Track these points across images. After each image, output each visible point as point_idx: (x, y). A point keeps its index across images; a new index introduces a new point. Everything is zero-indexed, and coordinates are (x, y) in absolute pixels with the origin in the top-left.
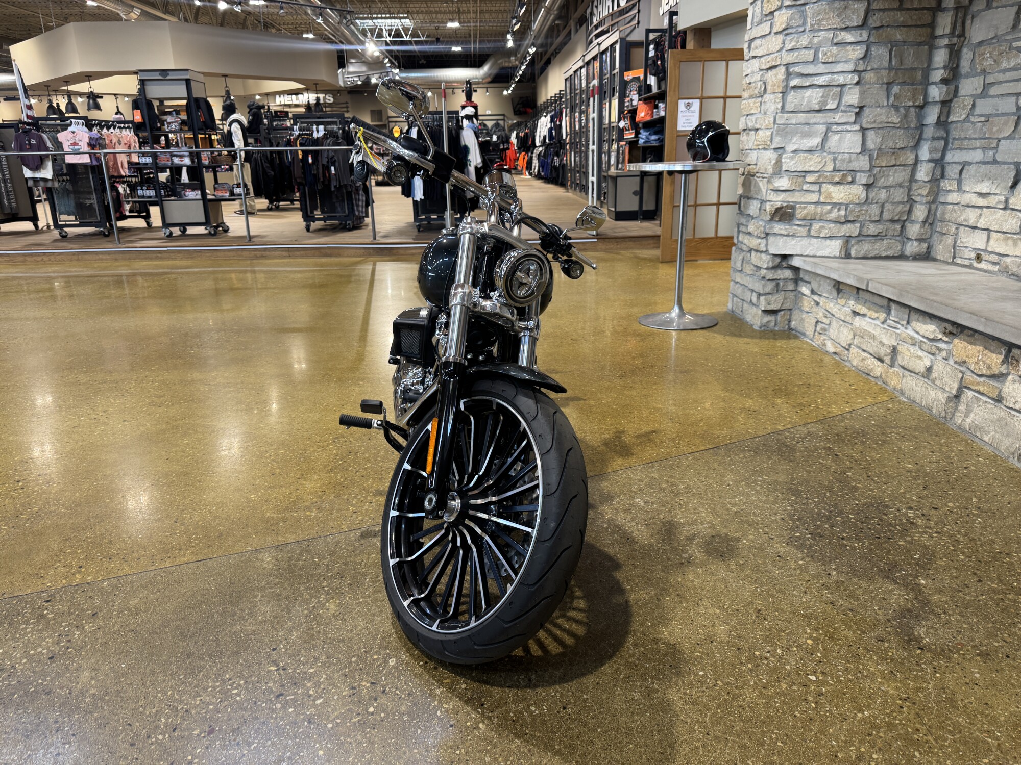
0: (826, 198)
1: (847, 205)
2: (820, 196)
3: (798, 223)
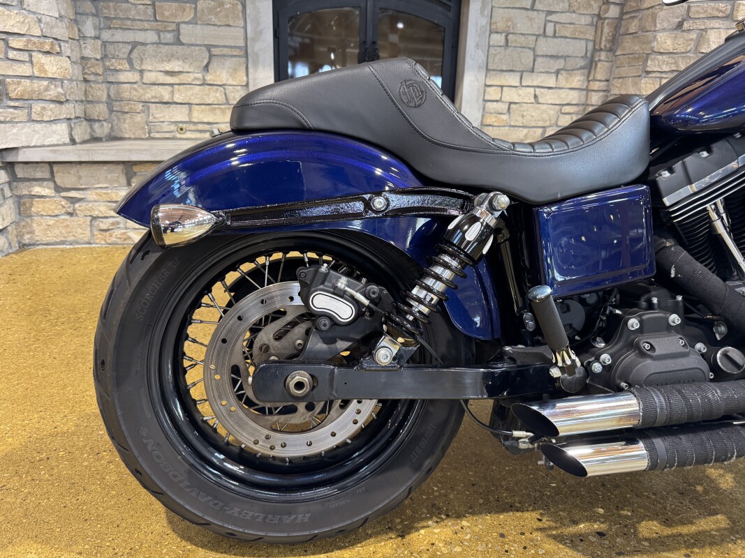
0: (40, 71)
1: (62, 81)
2: (32, 68)
3: (12, 104)
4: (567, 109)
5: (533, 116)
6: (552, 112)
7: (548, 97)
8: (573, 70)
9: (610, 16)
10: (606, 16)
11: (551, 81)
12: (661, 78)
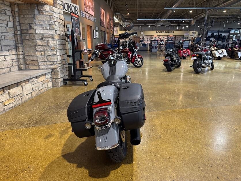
4: (14, 61)
5: (6, 65)
6: (10, 62)
7: (8, 58)
8: (12, 49)
9: (19, 34)
10: (17, 34)
11: (7, 53)
12: (41, 52)
